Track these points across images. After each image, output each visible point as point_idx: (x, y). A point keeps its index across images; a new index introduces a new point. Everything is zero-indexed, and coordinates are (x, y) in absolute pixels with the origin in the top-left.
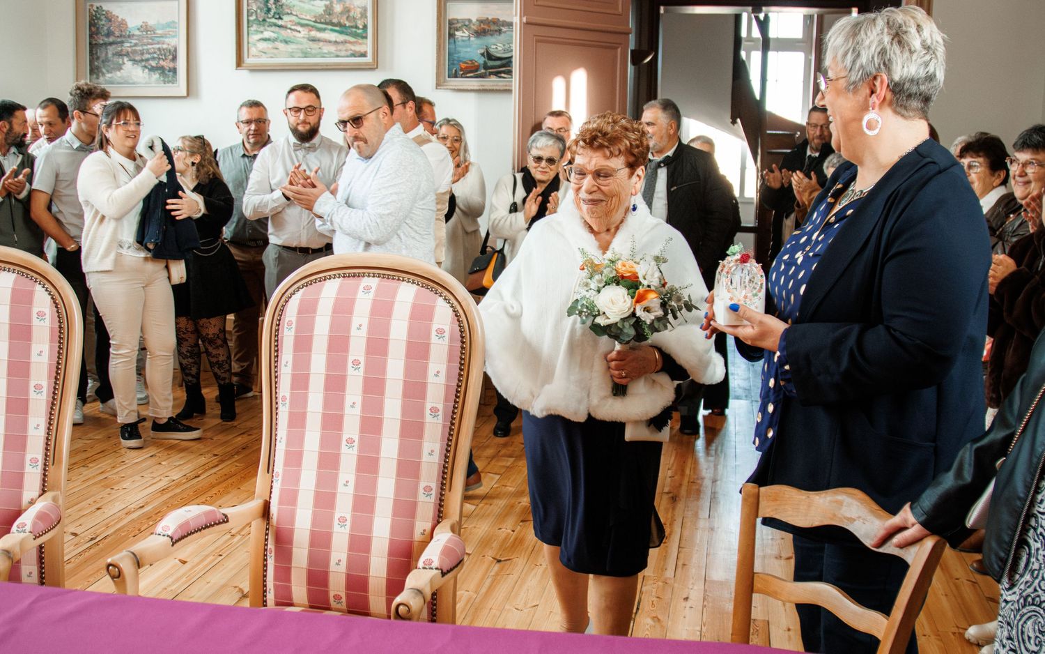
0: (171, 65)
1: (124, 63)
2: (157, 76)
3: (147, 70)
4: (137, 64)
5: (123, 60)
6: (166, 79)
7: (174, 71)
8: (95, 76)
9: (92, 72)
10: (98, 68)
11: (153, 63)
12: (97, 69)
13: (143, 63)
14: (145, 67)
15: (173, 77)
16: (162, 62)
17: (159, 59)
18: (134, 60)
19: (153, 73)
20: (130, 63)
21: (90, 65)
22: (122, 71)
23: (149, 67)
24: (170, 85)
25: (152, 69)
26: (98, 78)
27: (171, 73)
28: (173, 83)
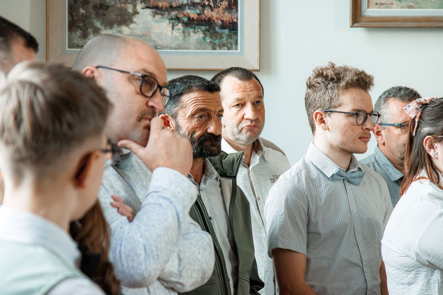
0: (227, 17)
1: (136, 13)
2: (201, 35)
3: (180, 26)
4: (162, 15)
5: (135, 6)
6: (217, 42)
7: (233, 27)
8: (79, 33)
9: (72, 26)
10: (85, 18)
11: (193, 13)
12: (84, 21)
13: (174, 13)
14: (178, 19)
15: (229, 37)
16: (207, 12)
17: (204, 6)
18: (156, 7)
19: (191, 30)
20: (149, 11)
21: (70, 14)
22: (132, 26)
23: (186, 19)
24: (224, 51)
25: (190, 23)
26: (85, 36)
27: (226, 31)
28: (229, 49)
